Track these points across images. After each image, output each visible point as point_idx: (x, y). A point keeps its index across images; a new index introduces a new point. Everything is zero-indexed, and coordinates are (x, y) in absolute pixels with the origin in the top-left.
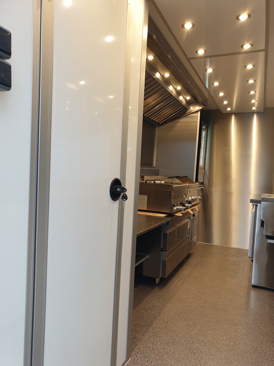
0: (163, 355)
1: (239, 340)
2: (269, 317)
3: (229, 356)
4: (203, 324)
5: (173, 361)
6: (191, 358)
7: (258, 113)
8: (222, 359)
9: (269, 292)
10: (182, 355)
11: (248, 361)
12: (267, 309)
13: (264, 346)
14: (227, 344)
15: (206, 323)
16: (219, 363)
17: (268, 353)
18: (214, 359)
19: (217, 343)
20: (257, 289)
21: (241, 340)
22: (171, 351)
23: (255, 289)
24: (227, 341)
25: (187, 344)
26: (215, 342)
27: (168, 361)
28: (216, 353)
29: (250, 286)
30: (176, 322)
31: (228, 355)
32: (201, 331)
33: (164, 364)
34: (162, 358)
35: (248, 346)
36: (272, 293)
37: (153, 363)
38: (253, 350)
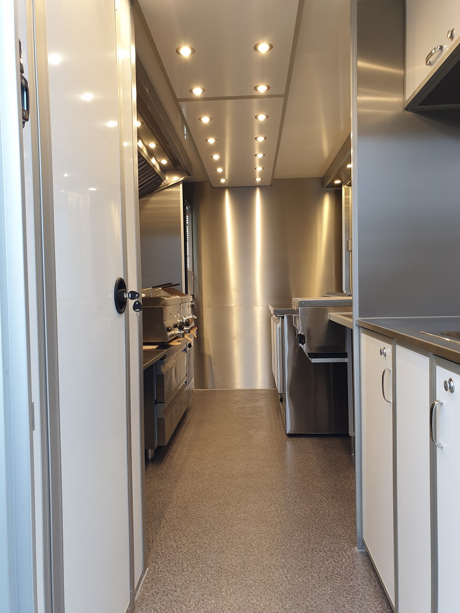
0: (196, 551)
1: (292, 506)
2: (319, 469)
3: (285, 528)
4: (238, 497)
5: (213, 555)
6: (237, 544)
7: (262, 187)
8: (278, 534)
10: (223, 543)
11: (311, 528)
12: (315, 460)
13: (325, 505)
14: (278, 515)
15: (242, 496)
16: (276, 540)
17: (333, 512)
18: (267, 537)
19: (265, 516)
20: (295, 439)
21: (294, 506)
22: (205, 543)
23: (292, 439)
24: (277, 511)
25: (225, 528)
26: (261, 516)
27: (205, 556)
28: (268, 529)
29: (285, 436)
30: (199, 505)
33: (201, 561)
34: (195, 555)
35: (305, 510)
36: (316, 440)
37: (185, 566)
38: (313, 512)
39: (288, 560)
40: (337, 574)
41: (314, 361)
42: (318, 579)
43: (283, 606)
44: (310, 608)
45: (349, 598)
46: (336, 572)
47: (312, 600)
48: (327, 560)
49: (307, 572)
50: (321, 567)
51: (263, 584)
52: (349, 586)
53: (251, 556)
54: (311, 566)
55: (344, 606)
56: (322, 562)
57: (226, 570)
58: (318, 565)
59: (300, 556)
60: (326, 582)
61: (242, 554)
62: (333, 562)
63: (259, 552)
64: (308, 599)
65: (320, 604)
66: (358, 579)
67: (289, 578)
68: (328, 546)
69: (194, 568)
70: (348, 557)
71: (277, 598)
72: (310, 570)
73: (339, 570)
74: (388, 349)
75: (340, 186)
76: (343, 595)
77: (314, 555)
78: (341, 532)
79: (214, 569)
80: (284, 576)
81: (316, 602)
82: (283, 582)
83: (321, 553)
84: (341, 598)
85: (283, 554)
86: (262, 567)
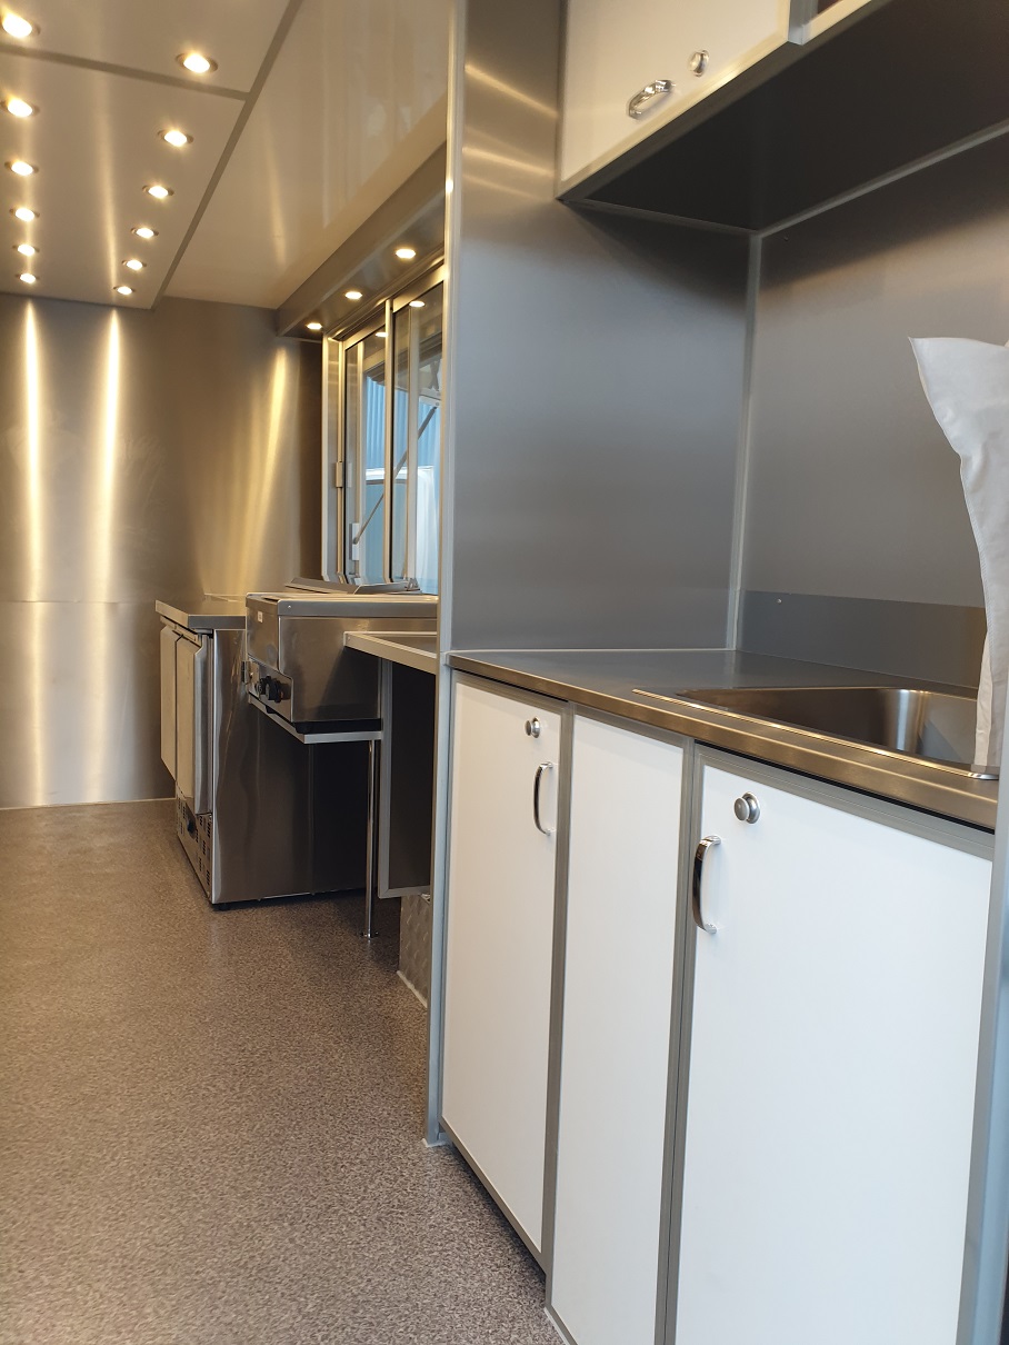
0: (51, 1231)
1: (265, 1071)
2: (305, 978)
3: (262, 1126)
5: (100, 1229)
6: (154, 1188)
7: (126, 309)
8: (248, 1143)
9: (270, 909)
10: (118, 1194)
11: (319, 1115)
12: (290, 958)
13: (336, 1057)
14: (239, 1098)
16: (247, 1159)
17: (358, 1071)
18: (225, 1155)
19: (206, 1108)
20: (233, 914)
22: (70, 1205)
23: (226, 914)
24: (232, 1089)
25: (116, 1154)
26: (199, 1108)
27: (79, 1237)
28: (223, 1136)
29: (207, 909)
30: (30, 1108)
31: (258, 1126)
32: (136, 1097)
33: (71, 1253)
34: (52, 1240)
35: (296, 1077)
36: (279, 911)
37: (30, 1274)
38: (314, 1079)
39: (287, 1200)
40: (400, 1207)
41: (310, 739)
42: (362, 1228)
43: (300, 1311)
44: (359, 1298)
45: (435, 1254)
46: (396, 1203)
47: (361, 1277)
48: (372, 1181)
49: (334, 1217)
50: (364, 1198)
51: (242, 1271)
52: (431, 1226)
53: (197, 1210)
54: (342, 1202)
55: (429, 1274)
56: (363, 1189)
57: (143, 1260)
58: (356, 1196)
59: (311, 1184)
60: (381, 1230)
61: (173, 1211)
62: (384, 1183)
63: (214, 1197)
64: (351, 1279)
65: (380, 1283)
66: (443, 1206)
67: (298, 1242)
68: (366, 1150)
69: (56, 1274)
70: (414, 1164)
71: (283, 1294)
72: (341, 1212)
73: (401, 1197)
74: (548, 722)
75: (319, 336)
76: (422, 1251)
77: (340, 1175)
78: (385, 1113)
79: (110, 1265)
80: (287, 1240)
81: (369, 1280)
82: (288, 1254)
83: (355, 1168)
84: (419, 1256)
85: (271, 1188)
86: (230, 1232)
